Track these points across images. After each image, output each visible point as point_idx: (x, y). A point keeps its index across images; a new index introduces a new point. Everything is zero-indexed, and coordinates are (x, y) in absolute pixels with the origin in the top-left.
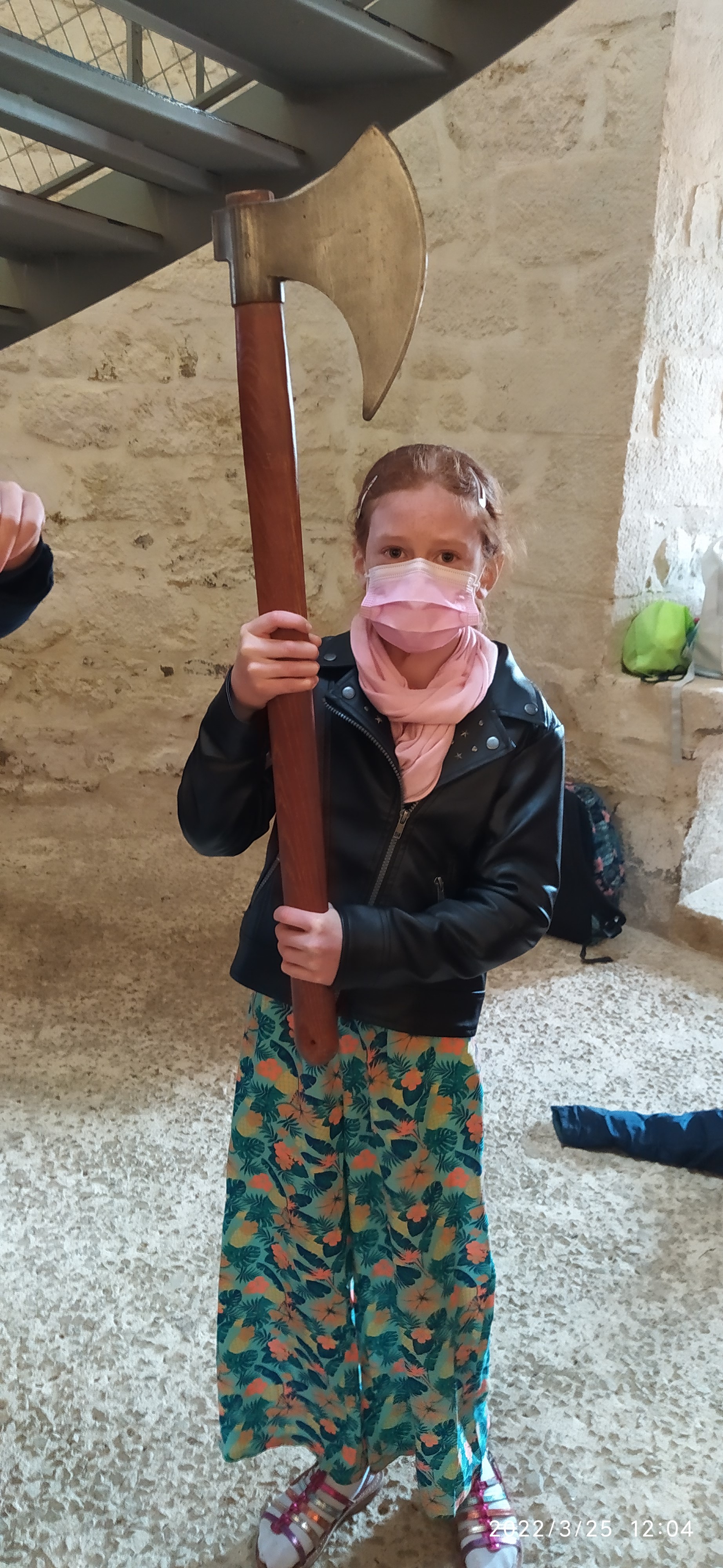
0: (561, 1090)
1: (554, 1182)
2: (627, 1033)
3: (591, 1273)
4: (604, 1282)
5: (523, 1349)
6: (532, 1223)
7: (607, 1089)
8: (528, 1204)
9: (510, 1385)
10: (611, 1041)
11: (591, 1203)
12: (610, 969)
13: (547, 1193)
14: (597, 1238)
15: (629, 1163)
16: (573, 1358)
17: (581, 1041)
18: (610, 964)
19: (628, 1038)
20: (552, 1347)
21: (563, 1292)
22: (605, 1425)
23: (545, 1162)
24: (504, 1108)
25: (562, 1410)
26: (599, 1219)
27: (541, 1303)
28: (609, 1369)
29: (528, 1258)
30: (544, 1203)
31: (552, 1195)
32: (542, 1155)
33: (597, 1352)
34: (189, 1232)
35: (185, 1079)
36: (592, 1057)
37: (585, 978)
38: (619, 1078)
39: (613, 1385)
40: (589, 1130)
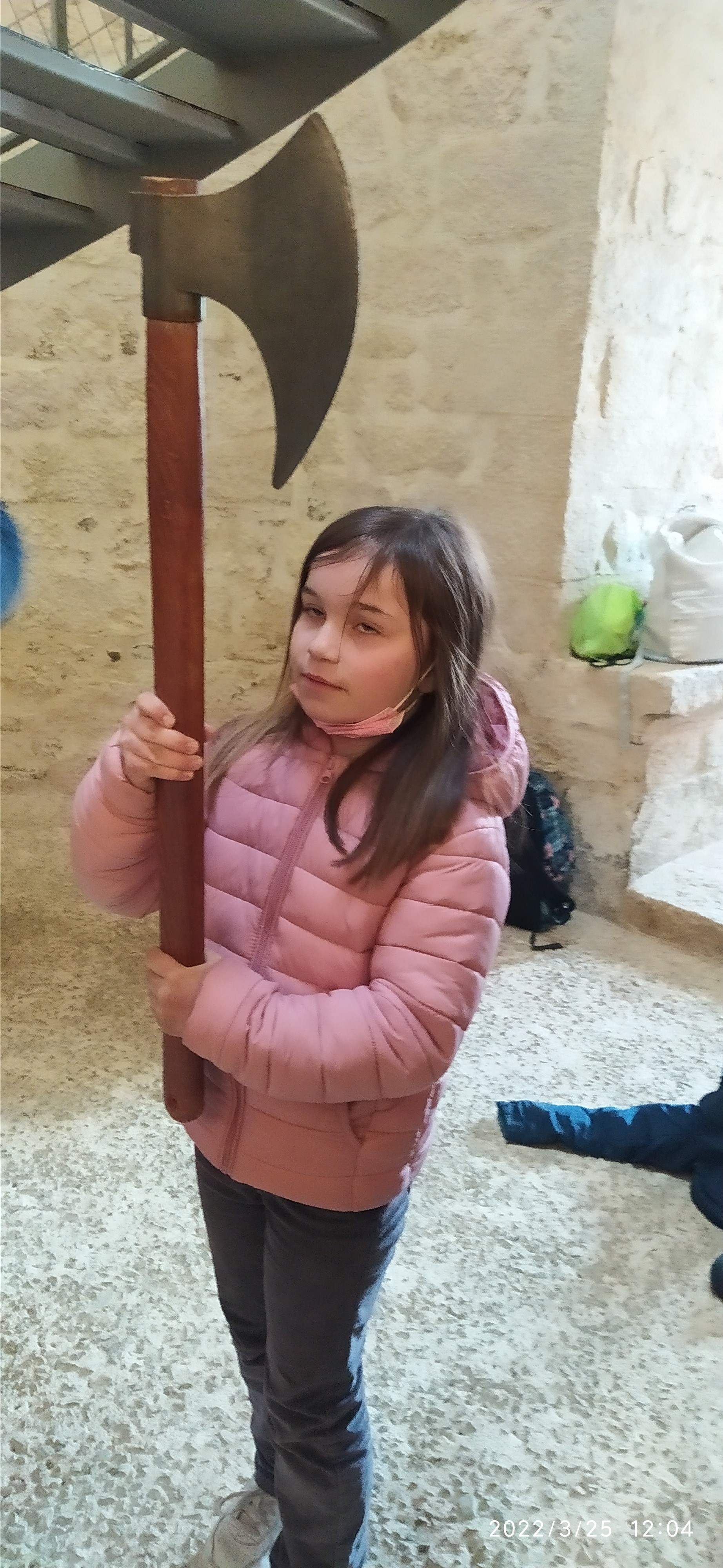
0: (506, 1084)
1: (497, 1181)
2: (575, 1023)
3: (531, 1277)
4: (545, 1287)
5: (459, 1362)
6: (473, 1225)
7: (554, 1082)
8: (470, 1206)
9: (446, 1401)
10: (560, 1032)
11: (534, 1203)
12: (560, 956)
13: (489, 1193)
14: (539, 1241)
15: (573, 1159)
16: (512, 1370)
17: (529, 1033)
18: (559, 950)
19: (575, 1027)
20: (489, 1359)
21: (502, 1299)
22: (542, 1442)
23: (490, 1161)
24: (449, 1105)
25: (497, 1427)
26: (542, 1221)
27: (481, 1312)
28: (549, 1381)
29: (466, 1265)
30: (487, 1205)
31: (495, 1196)
32: (485, 1153)
33: (535, 1363)
34: (120, 1246)
35: (123, 1080)
36: (538, 1049)
37: (534, 966)
38: (565, 1070)
39: (551, 1398)
40: (533, 1126)
